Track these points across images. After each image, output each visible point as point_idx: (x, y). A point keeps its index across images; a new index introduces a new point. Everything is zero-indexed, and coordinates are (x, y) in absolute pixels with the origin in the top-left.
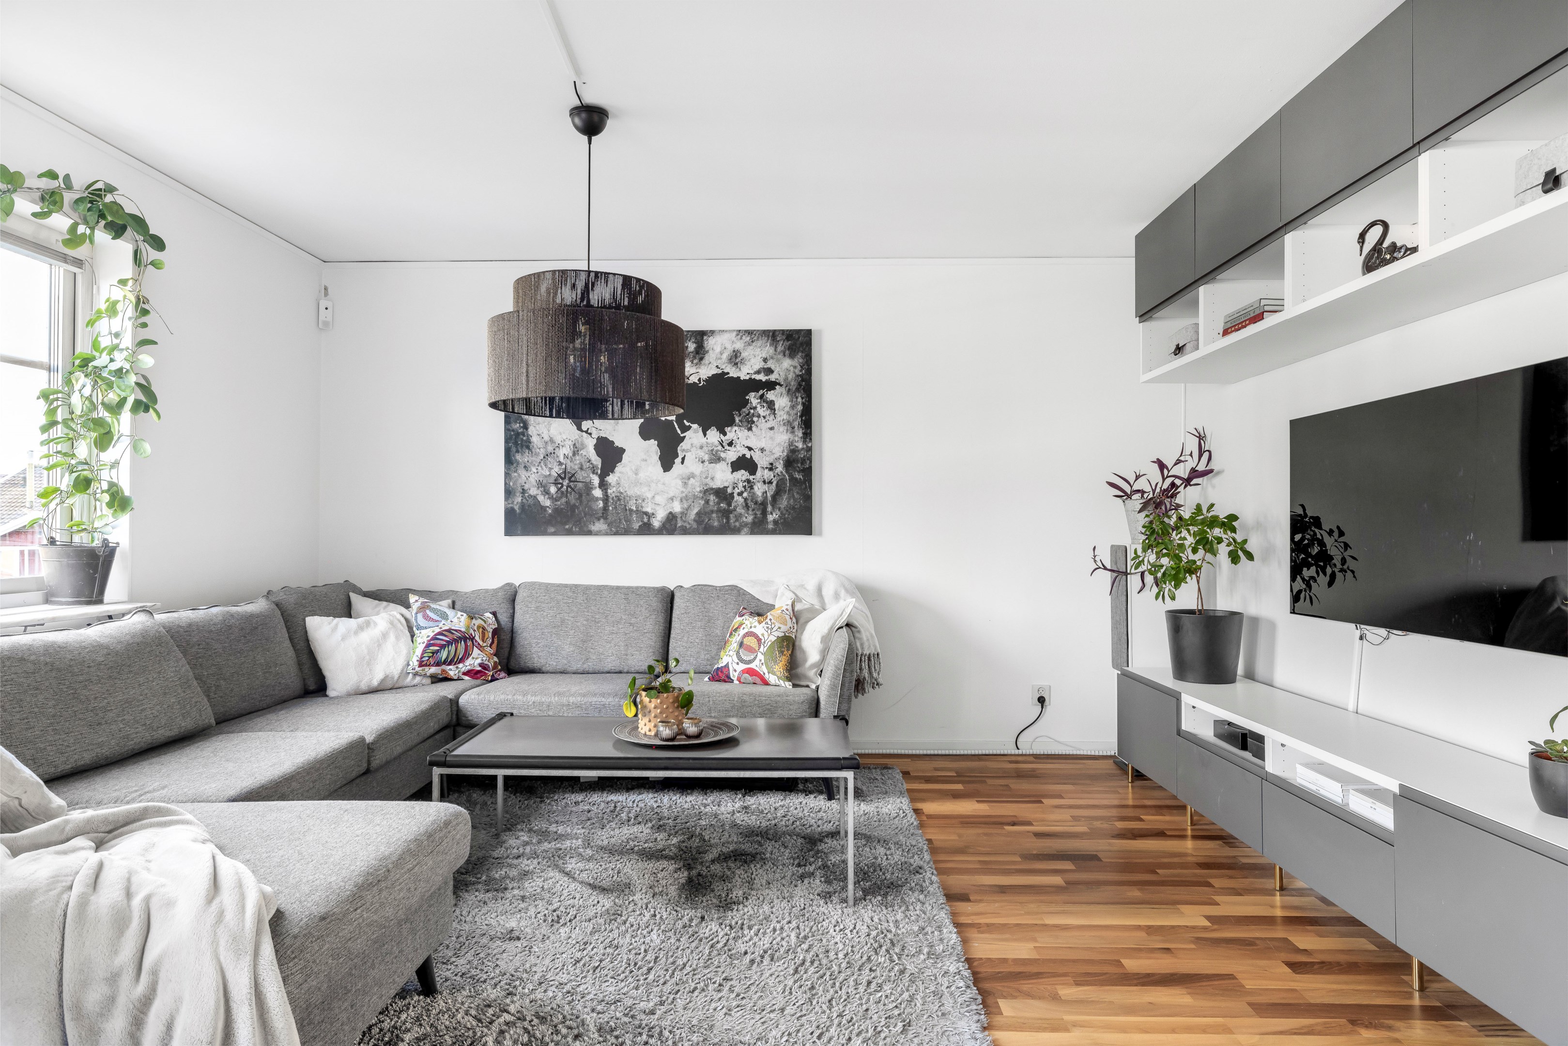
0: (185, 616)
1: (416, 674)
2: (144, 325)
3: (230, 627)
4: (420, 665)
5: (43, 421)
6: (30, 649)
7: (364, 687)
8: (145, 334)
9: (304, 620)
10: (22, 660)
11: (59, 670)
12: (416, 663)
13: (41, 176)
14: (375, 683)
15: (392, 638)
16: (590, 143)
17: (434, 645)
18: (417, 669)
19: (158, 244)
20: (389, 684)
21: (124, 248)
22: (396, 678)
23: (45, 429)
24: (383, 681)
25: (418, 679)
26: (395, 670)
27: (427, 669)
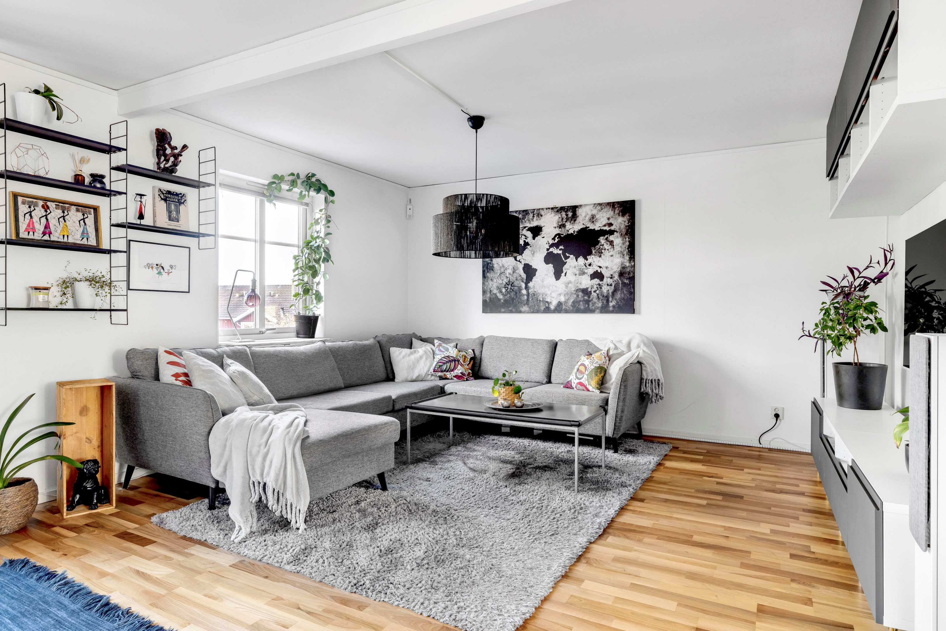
0: (339, 344)
1: (432, 375)
2: (329, 227)
3: (355, 350)
4: (434, 371)
5: (294, 267)
6: (280, 352)
7: (409, 379)
8: (329, 230)
9: (389, 349)
10: (277, 355)
11: (288, 360)
12: (432, 370)
13: (289, 175)
14: (414, 378)
15: (424, 358)
16: (477, 132)
17: (440, 362)
18: (433, 373)
19: (332, 193)
20: (420, 379)
21: (321, 196)
22: (423, 376)
23: (294, 271)
24: (418, 377)
25: (433, 377)
26: (423, 373)
27: (437, 373)
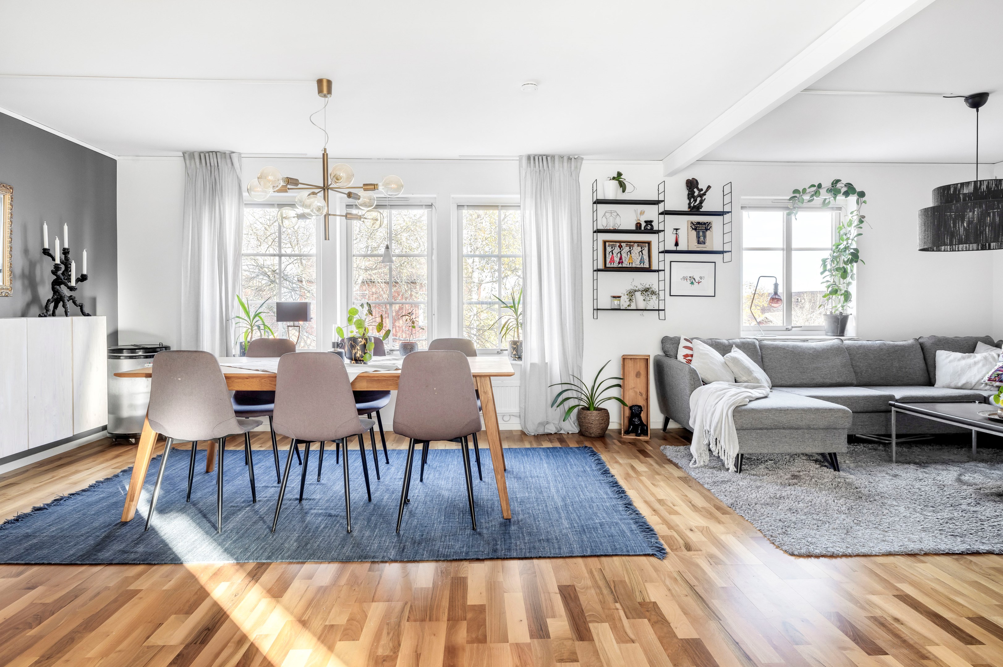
0: (865, 343)
1: (986, 384)
2: (861, 228)
3: (882, 349)
4: (989, 380)
5: (821, 270)
7: (953, 385)
8: (861, 231)
9: (936, 352)
12: (987, 379)
13: (809, 188)
14: (960, 385)
15: (980, 364)
16: (978, 111)
17: (1000, 371)
18: (987, 382)
19: (862, 194)
20: (969, 386)
21: (853, 198)
22: (973, 384)
23: (822, 273)
24: (964, 384)
25: (988, 387)
26: (974, 381)
27: (993, 383)
